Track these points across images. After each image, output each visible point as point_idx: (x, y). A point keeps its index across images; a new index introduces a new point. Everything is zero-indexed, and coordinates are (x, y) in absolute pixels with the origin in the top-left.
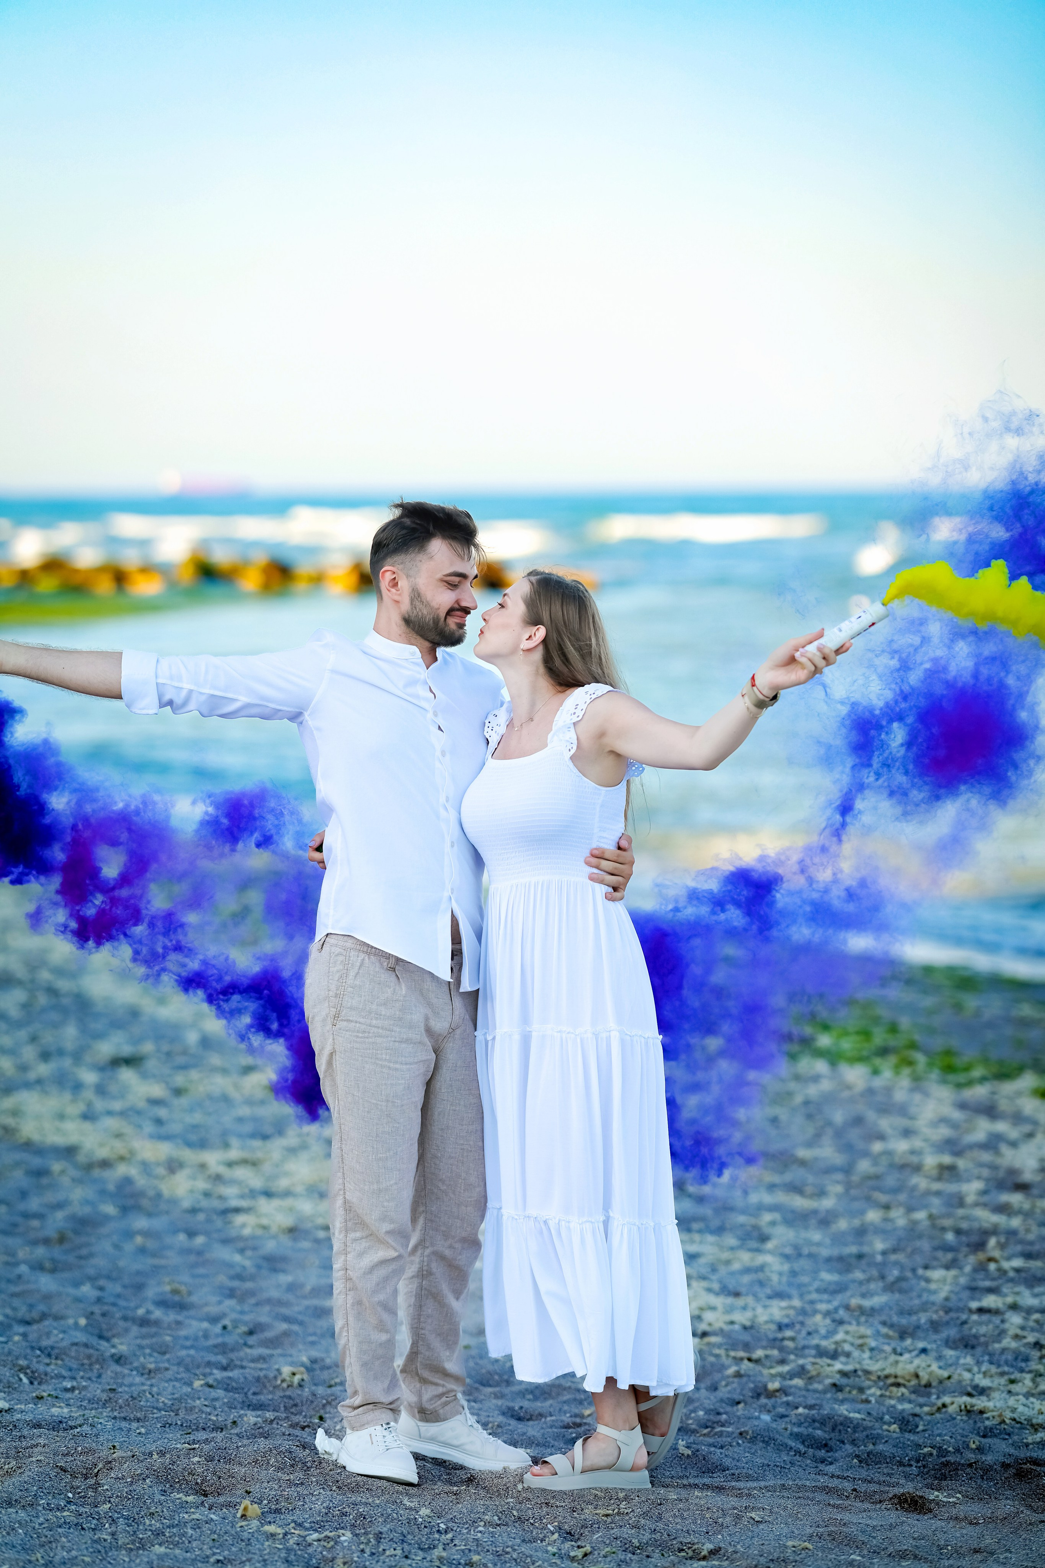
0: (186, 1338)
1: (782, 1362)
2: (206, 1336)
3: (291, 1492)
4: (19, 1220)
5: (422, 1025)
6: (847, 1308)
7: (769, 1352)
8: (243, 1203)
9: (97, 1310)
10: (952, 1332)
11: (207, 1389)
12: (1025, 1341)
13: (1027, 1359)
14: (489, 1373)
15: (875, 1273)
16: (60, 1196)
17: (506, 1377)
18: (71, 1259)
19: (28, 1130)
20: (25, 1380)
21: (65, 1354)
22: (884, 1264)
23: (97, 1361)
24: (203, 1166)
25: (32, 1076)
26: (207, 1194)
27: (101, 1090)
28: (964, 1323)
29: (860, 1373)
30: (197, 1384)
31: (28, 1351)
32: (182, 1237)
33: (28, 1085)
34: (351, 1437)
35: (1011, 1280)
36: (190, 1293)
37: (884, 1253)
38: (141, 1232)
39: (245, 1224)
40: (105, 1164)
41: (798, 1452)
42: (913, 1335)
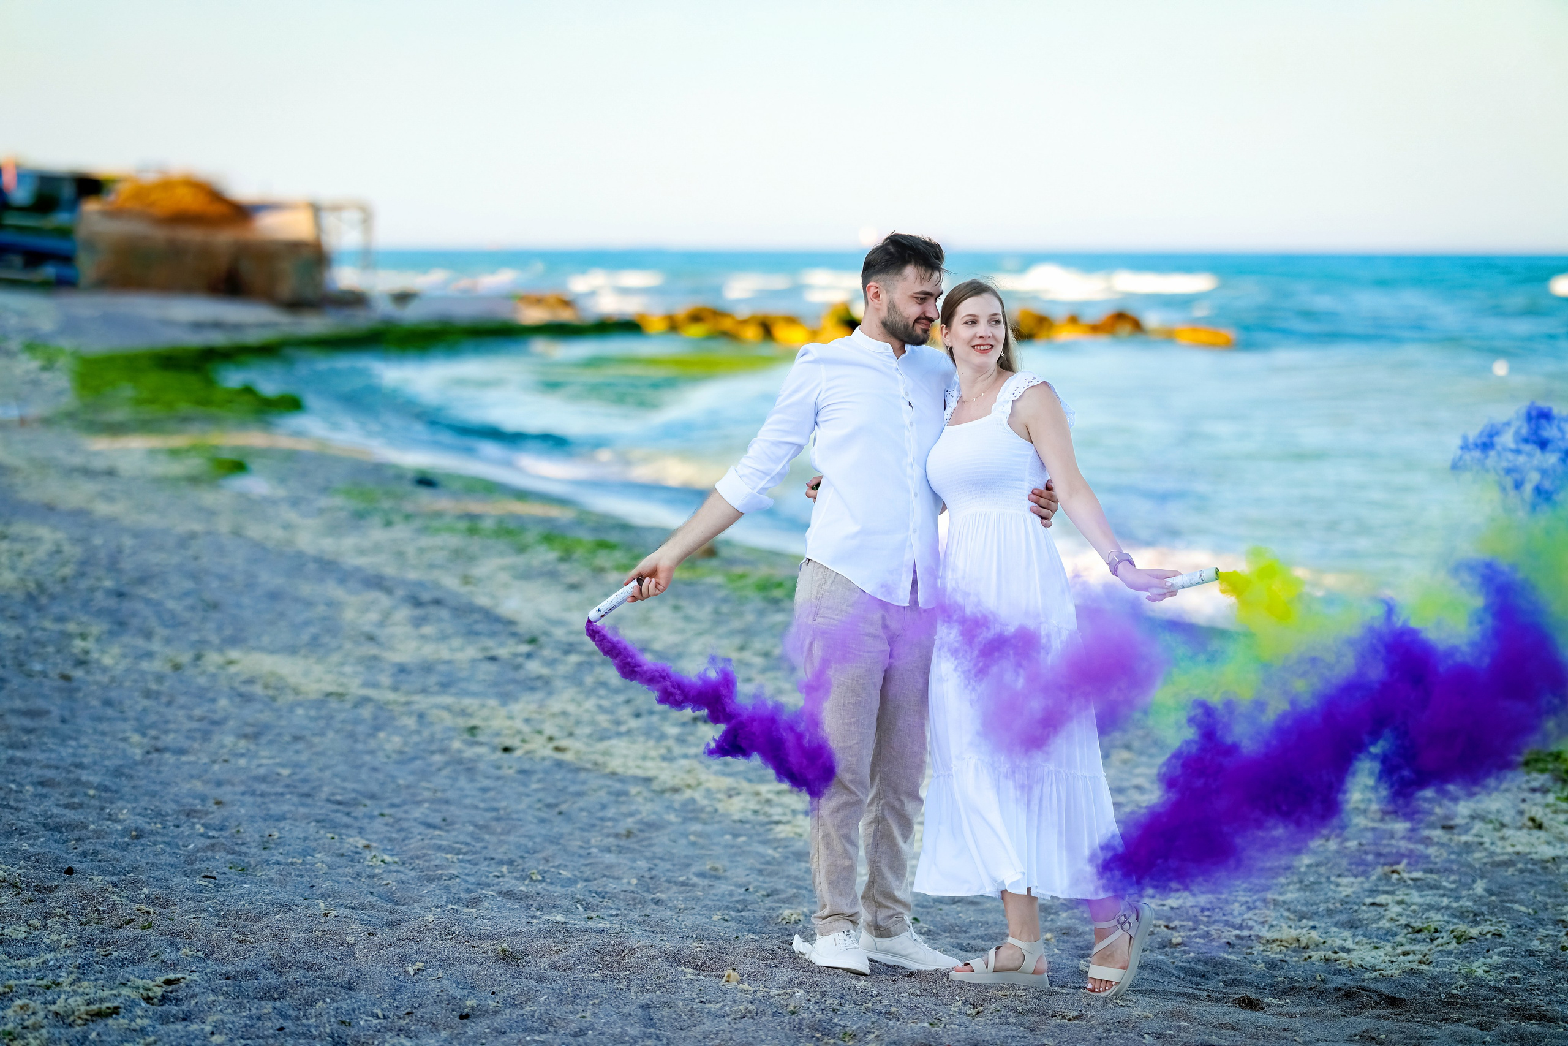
0: (716, 895)
1: (1194, 929)
2: (731, 895)
3: (768, 970)
4: (598, 822)
5: (880, 623)
6: (1264, 901)
7: (1185, 923)
8: (784, 819)
9: (647, 875)
10: (1343, 918)
11: (722, 921)
12: (1397, 923)
13: (1395, 935)
14: (951, 925)
15: (1295, 879)
16: (634, 808)
17: (964, 929)
18: (636, 846)
19: (615, 764)
20: (581, 908)
21: (615, 897)
22: (1305, 873)
23: (640, 902)
24: (758, 794)
25: (623, 729)
26: (756, 812)
27: (681, 740)
28: (1356, 911)
29: (1253, 938)
30: (715, 918)
31: (587, 893)
32: (728, 837)
33: (619, 735)
34: (822, 942)
35: (1408, 886)
36: (725, 871)
37: (1309, 866)
38: (694, 833)
39: (782, 831)
40: (676, 790)
41: (1179, 977)
42: (1309, 919)
